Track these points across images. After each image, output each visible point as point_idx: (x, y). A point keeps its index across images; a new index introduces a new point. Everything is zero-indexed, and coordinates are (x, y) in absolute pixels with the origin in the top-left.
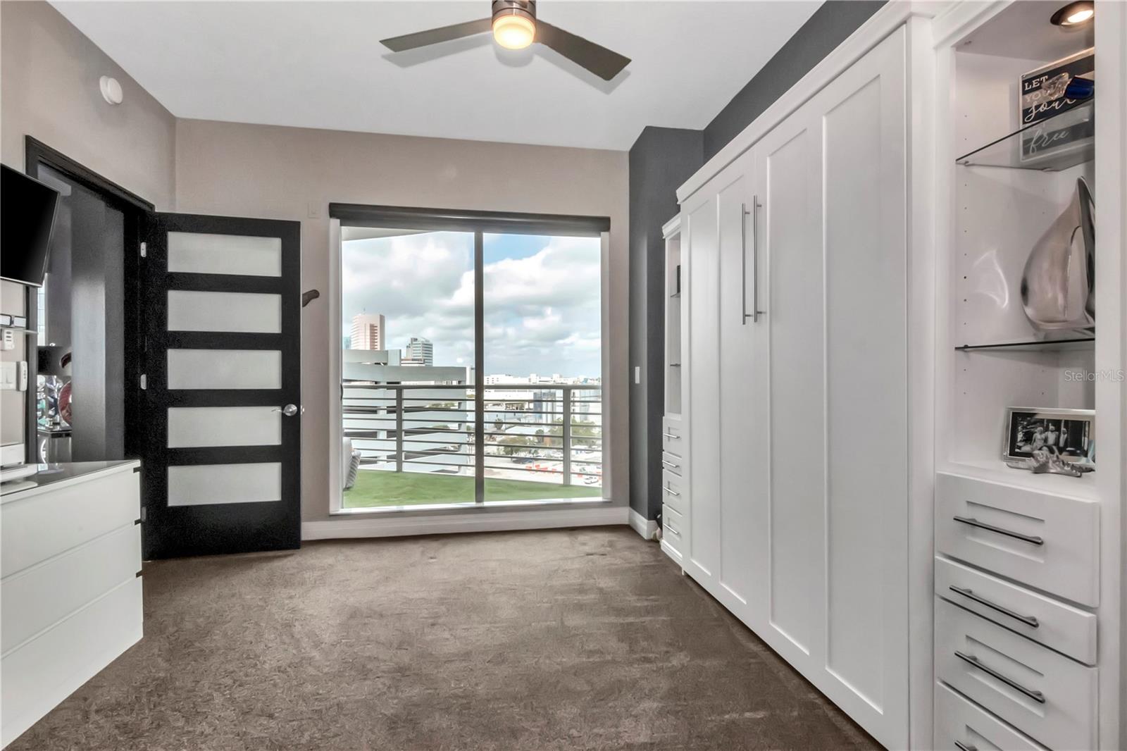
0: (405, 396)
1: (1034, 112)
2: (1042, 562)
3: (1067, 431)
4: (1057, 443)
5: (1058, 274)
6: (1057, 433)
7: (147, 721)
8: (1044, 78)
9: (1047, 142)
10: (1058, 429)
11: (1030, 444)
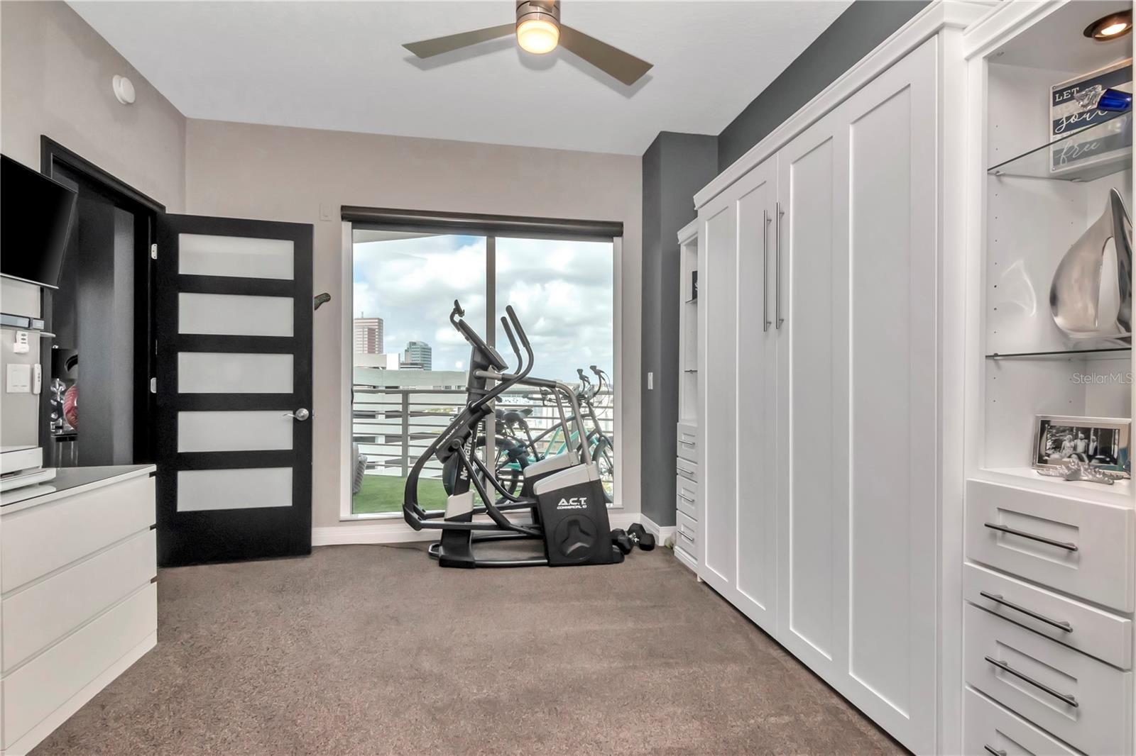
0: (411, 401)
1: (1065, 123)
2: (1076, 568)
3: (1097, 438)
4: (1086, 451)
5: (1088, 284)
6: (1086, 441)
7: (168, 729)
8: (1075, 89)
9: (1078, 153)
10: (1087, 437)
11: (1059, 451)
